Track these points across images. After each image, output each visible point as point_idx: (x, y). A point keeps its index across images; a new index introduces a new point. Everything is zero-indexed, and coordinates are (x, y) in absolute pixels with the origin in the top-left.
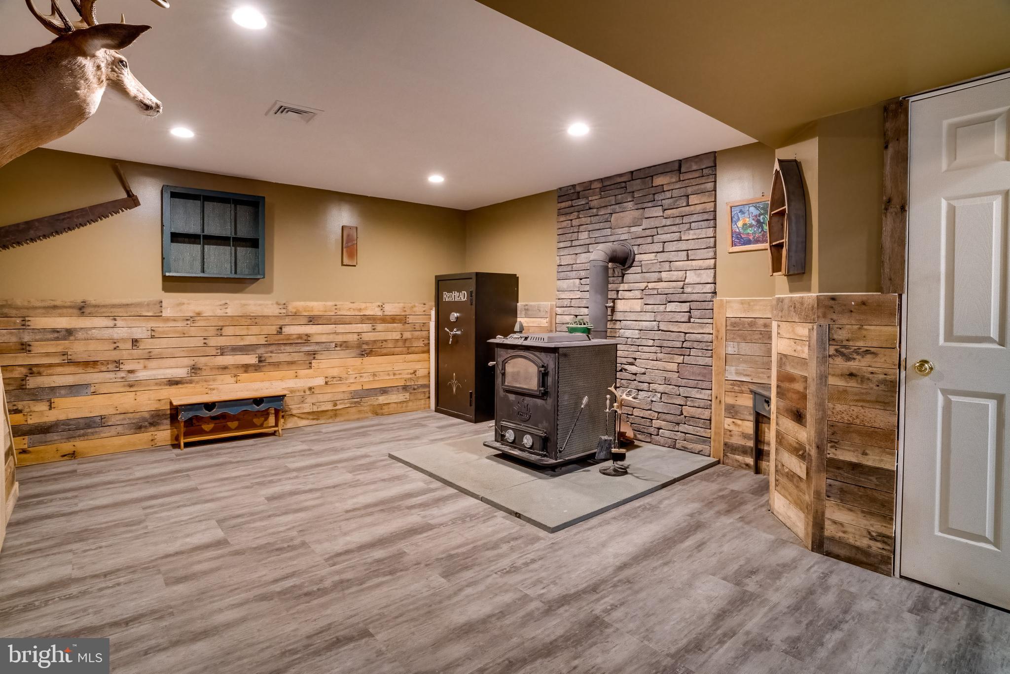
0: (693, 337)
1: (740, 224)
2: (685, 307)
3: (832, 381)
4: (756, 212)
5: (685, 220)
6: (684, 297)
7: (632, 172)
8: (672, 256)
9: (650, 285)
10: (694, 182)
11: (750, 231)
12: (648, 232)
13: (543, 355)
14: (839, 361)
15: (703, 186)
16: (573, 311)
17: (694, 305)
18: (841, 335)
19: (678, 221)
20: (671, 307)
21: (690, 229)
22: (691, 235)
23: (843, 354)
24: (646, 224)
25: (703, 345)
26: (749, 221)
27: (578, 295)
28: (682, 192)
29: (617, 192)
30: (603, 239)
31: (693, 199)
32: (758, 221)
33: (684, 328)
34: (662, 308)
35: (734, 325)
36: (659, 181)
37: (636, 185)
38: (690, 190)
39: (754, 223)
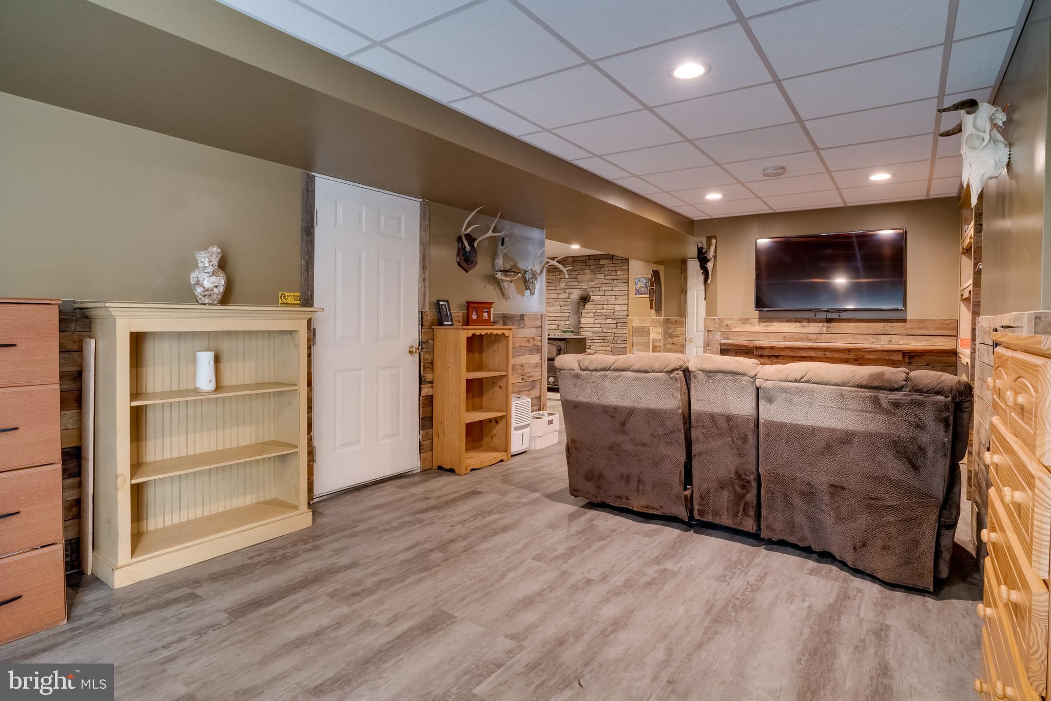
0: (618, 335)
1: (638, 286)
2: (615, 321)
3: (667, 346)
4: (645, 281)
5: (615, 281)
6: (614, 317)
7: (589, 256)
8: (609, 298)
9: (598, 311)
10: (619, 265)
11: (642, 289)
12: (597, 286)
13: (559, 342)
14: (670, 339)
15: (623, 267)
16: (557, 323)
17: (619, 320)
18: (670, 331)
19: (611, 282)
20: (608, 321)
21: (617, 286)
22: (617, 289)
23: (671, 337)
24: (596, 281)
25: (622, 338)
26: (642, 285)
27: (560, 314)
28: (614, 269)
29: (581, 264)
30: (574, 287)
31: (619, 273)
32: (646, 285)
33: (614, 331)
34: (604, 322)
35: (636, 329)
36: (602, 262)
37: (591, 262)
38: (617, 268)
39: (644, 286)
